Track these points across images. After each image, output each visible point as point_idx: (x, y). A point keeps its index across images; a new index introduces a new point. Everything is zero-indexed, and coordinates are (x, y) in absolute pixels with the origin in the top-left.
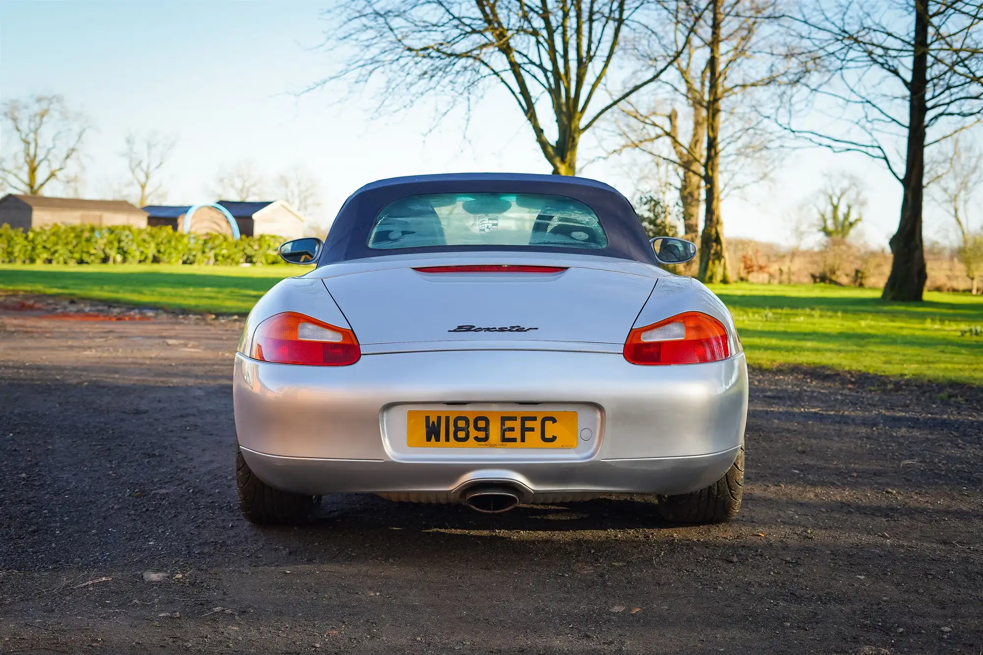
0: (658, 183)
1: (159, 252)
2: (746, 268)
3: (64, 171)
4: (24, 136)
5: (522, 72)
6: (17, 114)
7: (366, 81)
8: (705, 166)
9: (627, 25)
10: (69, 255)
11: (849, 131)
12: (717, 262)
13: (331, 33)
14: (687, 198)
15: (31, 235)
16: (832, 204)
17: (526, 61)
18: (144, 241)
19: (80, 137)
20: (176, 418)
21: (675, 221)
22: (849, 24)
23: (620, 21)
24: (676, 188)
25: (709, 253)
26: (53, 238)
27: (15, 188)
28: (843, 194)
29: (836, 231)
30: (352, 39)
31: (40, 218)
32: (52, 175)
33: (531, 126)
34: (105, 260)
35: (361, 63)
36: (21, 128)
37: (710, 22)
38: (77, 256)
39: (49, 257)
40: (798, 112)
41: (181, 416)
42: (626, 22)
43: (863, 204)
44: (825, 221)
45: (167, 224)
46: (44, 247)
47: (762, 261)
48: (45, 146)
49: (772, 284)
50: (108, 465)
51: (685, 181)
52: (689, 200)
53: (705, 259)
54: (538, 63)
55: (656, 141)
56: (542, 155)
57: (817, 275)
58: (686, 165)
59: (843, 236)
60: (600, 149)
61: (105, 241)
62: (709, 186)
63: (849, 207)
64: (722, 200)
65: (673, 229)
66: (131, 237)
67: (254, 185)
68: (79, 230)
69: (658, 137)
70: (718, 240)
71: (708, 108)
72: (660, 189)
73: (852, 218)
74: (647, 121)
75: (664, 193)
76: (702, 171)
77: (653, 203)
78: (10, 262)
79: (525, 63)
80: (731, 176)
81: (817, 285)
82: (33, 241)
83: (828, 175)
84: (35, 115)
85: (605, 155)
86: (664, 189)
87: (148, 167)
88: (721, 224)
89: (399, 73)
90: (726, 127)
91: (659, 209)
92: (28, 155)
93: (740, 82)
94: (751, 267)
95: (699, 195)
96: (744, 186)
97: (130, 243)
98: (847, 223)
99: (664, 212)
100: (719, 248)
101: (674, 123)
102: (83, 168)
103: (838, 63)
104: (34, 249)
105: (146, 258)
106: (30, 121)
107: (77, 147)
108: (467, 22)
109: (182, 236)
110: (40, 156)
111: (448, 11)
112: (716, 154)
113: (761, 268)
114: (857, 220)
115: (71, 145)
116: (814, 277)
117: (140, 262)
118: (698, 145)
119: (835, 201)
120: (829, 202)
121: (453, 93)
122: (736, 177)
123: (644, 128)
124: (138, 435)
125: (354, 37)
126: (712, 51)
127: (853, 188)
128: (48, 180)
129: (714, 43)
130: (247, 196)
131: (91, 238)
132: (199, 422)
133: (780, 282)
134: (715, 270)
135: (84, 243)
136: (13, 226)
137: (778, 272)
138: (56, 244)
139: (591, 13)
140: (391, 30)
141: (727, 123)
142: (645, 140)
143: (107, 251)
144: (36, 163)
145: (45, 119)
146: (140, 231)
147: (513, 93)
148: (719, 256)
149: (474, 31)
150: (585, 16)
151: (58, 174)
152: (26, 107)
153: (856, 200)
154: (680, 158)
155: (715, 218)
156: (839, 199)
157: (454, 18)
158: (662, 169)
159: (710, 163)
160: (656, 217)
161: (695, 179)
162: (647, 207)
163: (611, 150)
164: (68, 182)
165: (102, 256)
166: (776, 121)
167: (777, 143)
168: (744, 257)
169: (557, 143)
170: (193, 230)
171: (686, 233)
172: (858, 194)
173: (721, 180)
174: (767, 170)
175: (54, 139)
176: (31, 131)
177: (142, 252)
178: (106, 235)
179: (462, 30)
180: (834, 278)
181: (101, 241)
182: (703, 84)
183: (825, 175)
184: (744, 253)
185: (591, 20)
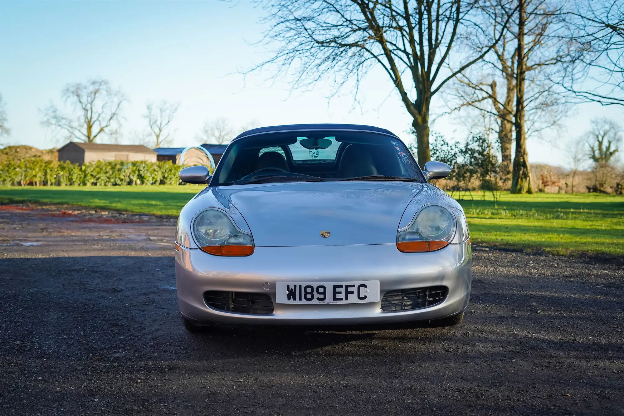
0: (484, 129)
1: (164, 177)
2: (543, 183)
3: (108, 128)
4: (84, 106)
5: (393, 55)
6: (80, 92)
7: (290, 63)
8: (515, 116)
9: (462, 23)
10: (108, 180)
11: (612, 91)
12: (524, 180)
13: (266, 33)
14: (503, 138)
15: (83, 168)
16: (598, 141)
17: (395, 48)
18: (155, 170)
19: (119, 106)
20: (140, 295)
21: (496, 152)
22: (611, 20)
23: (457, 21)
24: (496, 132)
25: (519, 174)
26: (98, 169)
27: (79, 138)
28: (605, 134)
29: (601, 158)
30: (281, 37)
31: (90, 157)
32: (102, 130)
33: (398, 91)
34: (130, 183)
35: (286, 52)
36: (82, 101)
37: (517, 21)
38: (112, 180)
39: (95, 182)
40: (577, 79)
41: (145, 294)
42: (461, 21)
43: (619, 140)
44: (594, 152)
45: (169, 160)
46: (92, 175)
47: (554, 179)
48: (97, 112)
49: (561, 194)
50: (82, 333)
51: (502, 127)
52: (505, 138)
53: (516, 178)
54: (403, 49)
55: (483, 102)
56: (406, 110)
57: (591, 187)
58: (503, 116)
59: (607, 161)
60: (446, 107)
61: (130, 170)
62: (518, 129)
63: (610, 143)
64: (527, 139)
65: (495, 158)
66: (146, 168)
67: (227, 134)
68: (113, 164)
69: (484, 99)
70: (524, 165)
71: (516, 78)
72: (486, 132)
73: (612, 150)
74: (477, 87)
75: (488, 135)
76: (513, 119)
77: (481, 141)
78: (71, 184)
79: (394, 50)
80: (532, 123)
81: (591, 194)
82: (85, 171)
83: (595, 122)
84: (91, 93)
85: (449, 111)
86: (488, 132)
87: (161, 124)
88: (527, 154)
89: (311, 57)
90: (529, 91)
91: (485, 145)
92: (87, 117)
93: (537, 62)
94: (547, 182)
95: (511, 136)
96: (541, 130)
97: (146, 172)
98: (608, 153)
99: (488, 147)
100: (525, 170)
101: (494, 90)
102: (120, 126)
103: (605, 46)
104: (85, 176)
105: (156, 181)
106: (88, 97)
107: (116, 112)
108: (355, 22)
109: (179, 167)
110: (94, 118)
111: (343, 16)
112: (523, 108)
113: (554, 183)
114: (615, 151)
115: (113, 111)
116: (588, 188)
117: (152, 184)
118: (510, 103)
119: (600, 139)
120: (596, 139)
121: (347, 70)
122: (535, 124)
123: (475, 93)
124: (110, 309)
125: (282, 35)
126: (519, 40)
127: (612, 130)
128: (99, 133)
129: (520, 36)
130: (223, 141)
131: (121, 169)
132: (156, 298)
133: (566, 192)
134: (522, 185)
135: (117, 172)
136: (72, 162)
137: (565, 185)
138: (98, 173)
139: (438, 15)
140: (306, 29)
141: (529, 88)
142: (476, 101)
143: (131, 177)
144: (92, 123)
145: (97, 95)
146: (152, 164)
147: (386, 69)
148: (526, 176)
149: (360, 29)
150: (434, 17)
151: (105, 129)
152: (86, 88)
153: (614, 138)
154: (498, 112)
155: (522, 150)
156: (603, 137)
157: (347, 20)
158: (487, 120)
159: (519, 114)
160: (484, 150)
161: (508, 126)
162: (477, 143)
163: (453, 108)
164: (111, 134)
165: (128, 180)
166: (563, 85)
167: (563, 100)
168: (542, 176)
169: (416, 101)
170: (185, 163)
171: (503, 160)
172: (615, 134)
173: (526, 126)
174: (556, 119)
175: (103, 108)
176: (88, 103)
177: (153, 178)
178: (131, 167)
179: (351, 28)
180: (602, 189)
181: (128, 170)
182: (513, 63)
183: (593, 122)
184: (542, 173)
185: (438, 20)
